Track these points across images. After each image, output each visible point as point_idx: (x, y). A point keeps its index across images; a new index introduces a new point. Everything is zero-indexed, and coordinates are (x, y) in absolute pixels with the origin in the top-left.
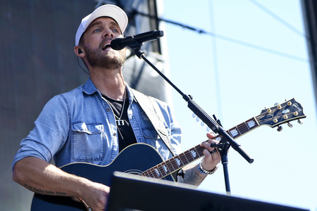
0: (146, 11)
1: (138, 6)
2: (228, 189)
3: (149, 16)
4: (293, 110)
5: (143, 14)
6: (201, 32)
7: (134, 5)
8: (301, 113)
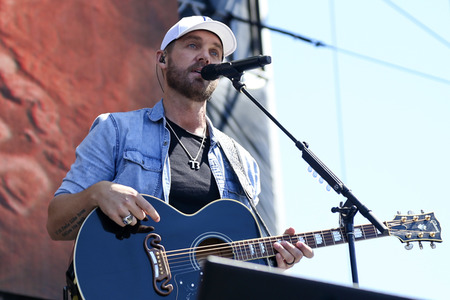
0: (244, 14)
1: (233, 7)
2: (355, 279)
3: (250, 22)
4: (431, 228)
5: (240, 20)
6: (318, 44)
7: (228, 7)
8: (438, 237)
